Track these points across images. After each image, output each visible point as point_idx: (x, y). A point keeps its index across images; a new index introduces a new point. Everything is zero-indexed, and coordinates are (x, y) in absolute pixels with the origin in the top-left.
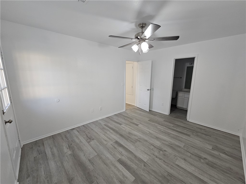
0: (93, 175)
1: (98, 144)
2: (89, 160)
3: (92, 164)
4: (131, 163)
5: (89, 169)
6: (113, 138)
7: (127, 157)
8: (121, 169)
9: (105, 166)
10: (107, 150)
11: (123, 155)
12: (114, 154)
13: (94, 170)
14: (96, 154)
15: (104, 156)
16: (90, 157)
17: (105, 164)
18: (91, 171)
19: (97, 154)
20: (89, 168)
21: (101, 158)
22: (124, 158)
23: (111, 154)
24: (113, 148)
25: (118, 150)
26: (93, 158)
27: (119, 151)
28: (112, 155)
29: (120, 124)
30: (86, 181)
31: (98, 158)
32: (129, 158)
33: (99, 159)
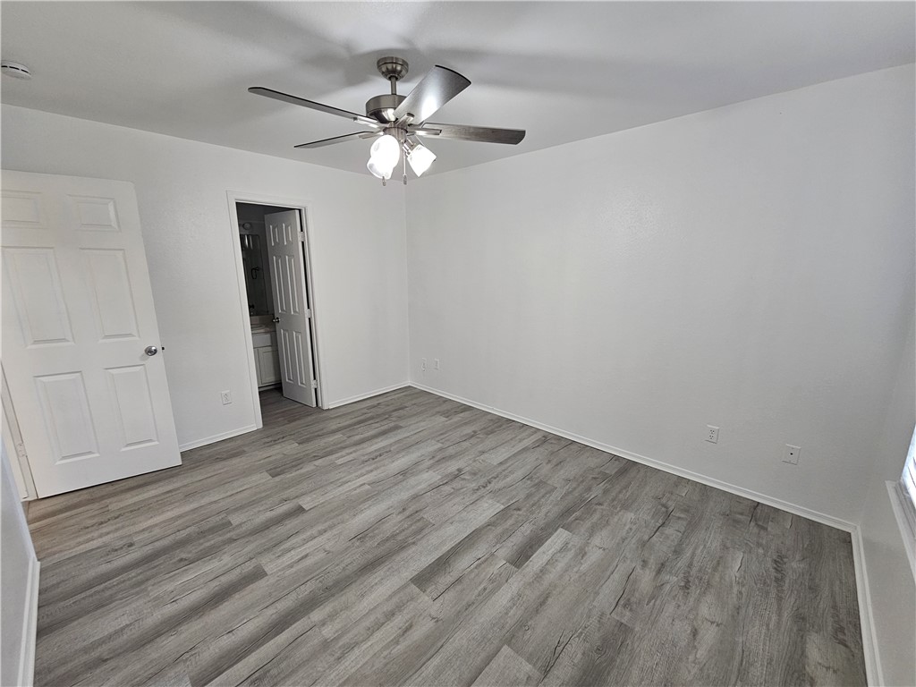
0: (599, 630)
1: (436, 661)
2: (546, 671)
3: (559, 649)
4: (518, 533)
5: (584, 654)
6: (391, 597)
7: (497, 543)
8: (546, 558)
9: (550, 600)
10: (471, 609)
11: (492, 555)
12: (491, 580)
13: (581, 633)
14: (506, 650)
15: (507, 614)
16: (529, 678)
17: (543, 603)
18: (588, 645)
19: (505, 647)
20: (579, 656)
21: (522, 624)
22: (505, 551)
23: (493, 592)
24: (459, 587)
25: (469, 570)
26: (528, 660)
27: (476, 568)
28: (499, 587)
29: (258, 574)
30: (629, 648)
31: (526, 637)
32: (502, 538)
33: (529, 632)
